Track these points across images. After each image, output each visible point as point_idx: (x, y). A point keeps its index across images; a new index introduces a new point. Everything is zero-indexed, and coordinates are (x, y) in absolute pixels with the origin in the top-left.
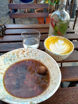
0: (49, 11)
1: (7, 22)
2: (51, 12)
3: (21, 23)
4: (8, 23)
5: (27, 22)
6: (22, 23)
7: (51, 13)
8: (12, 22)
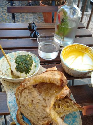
0: (57, 2)
1: (4, 16)
2: (60, 3)
3: (22, 17)
4: (6, 16)
5: (29, 16)
6: (24, 17)
7: (60, 5)
8: (10, 16)
